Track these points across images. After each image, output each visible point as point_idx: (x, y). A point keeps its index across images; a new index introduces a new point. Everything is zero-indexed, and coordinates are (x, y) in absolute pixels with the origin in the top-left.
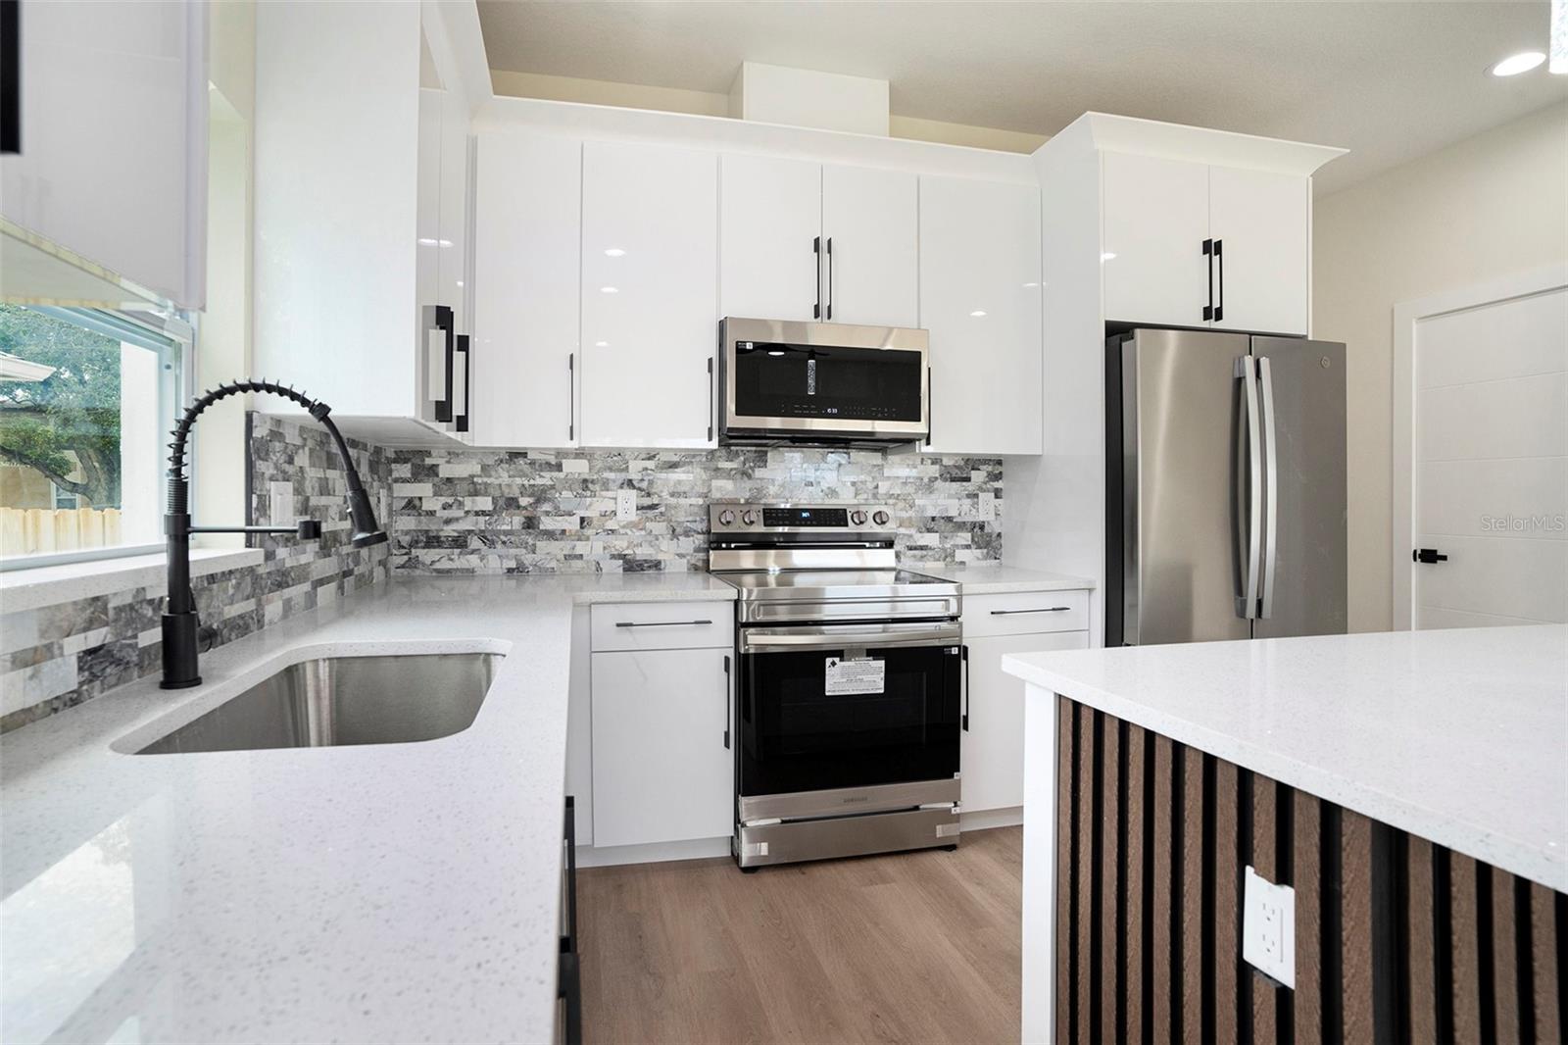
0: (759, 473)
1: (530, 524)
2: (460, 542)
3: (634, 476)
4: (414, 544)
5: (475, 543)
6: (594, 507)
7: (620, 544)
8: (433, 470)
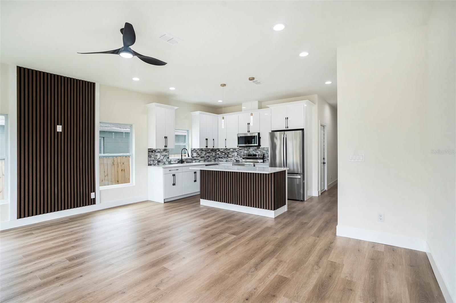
0: (249, 150)
1: (228, 156)
2: (222, 158)
3: (237, 151)
4: (218, 158)
5: (223, 158)
6: (234, 154)
7: (236, 158)
8: (220, 150)
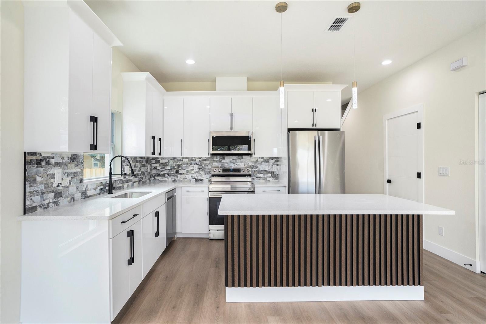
0: (223, 161)
1: (177, 172)
2: (164, 175)
3: (197, 161)
4: (155, 176)
5: (167, 175)
6: (190, 168)
7: (194, 176)
8: (159, 161)
